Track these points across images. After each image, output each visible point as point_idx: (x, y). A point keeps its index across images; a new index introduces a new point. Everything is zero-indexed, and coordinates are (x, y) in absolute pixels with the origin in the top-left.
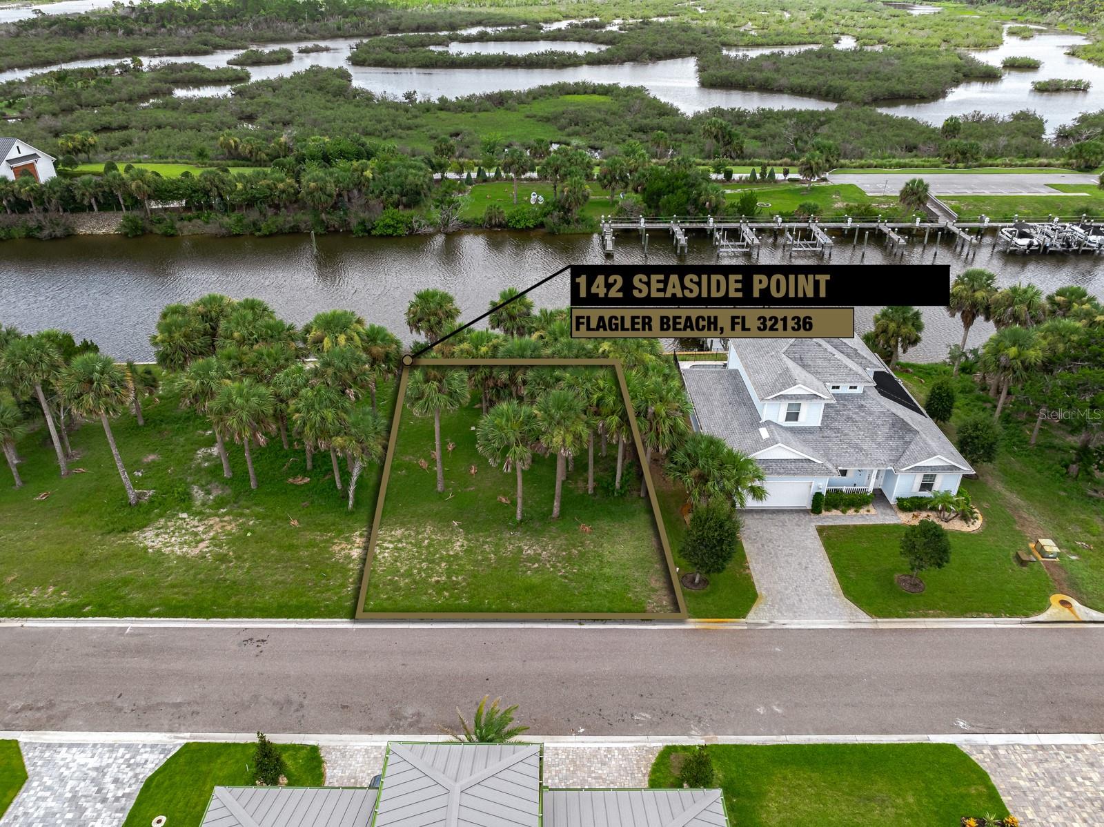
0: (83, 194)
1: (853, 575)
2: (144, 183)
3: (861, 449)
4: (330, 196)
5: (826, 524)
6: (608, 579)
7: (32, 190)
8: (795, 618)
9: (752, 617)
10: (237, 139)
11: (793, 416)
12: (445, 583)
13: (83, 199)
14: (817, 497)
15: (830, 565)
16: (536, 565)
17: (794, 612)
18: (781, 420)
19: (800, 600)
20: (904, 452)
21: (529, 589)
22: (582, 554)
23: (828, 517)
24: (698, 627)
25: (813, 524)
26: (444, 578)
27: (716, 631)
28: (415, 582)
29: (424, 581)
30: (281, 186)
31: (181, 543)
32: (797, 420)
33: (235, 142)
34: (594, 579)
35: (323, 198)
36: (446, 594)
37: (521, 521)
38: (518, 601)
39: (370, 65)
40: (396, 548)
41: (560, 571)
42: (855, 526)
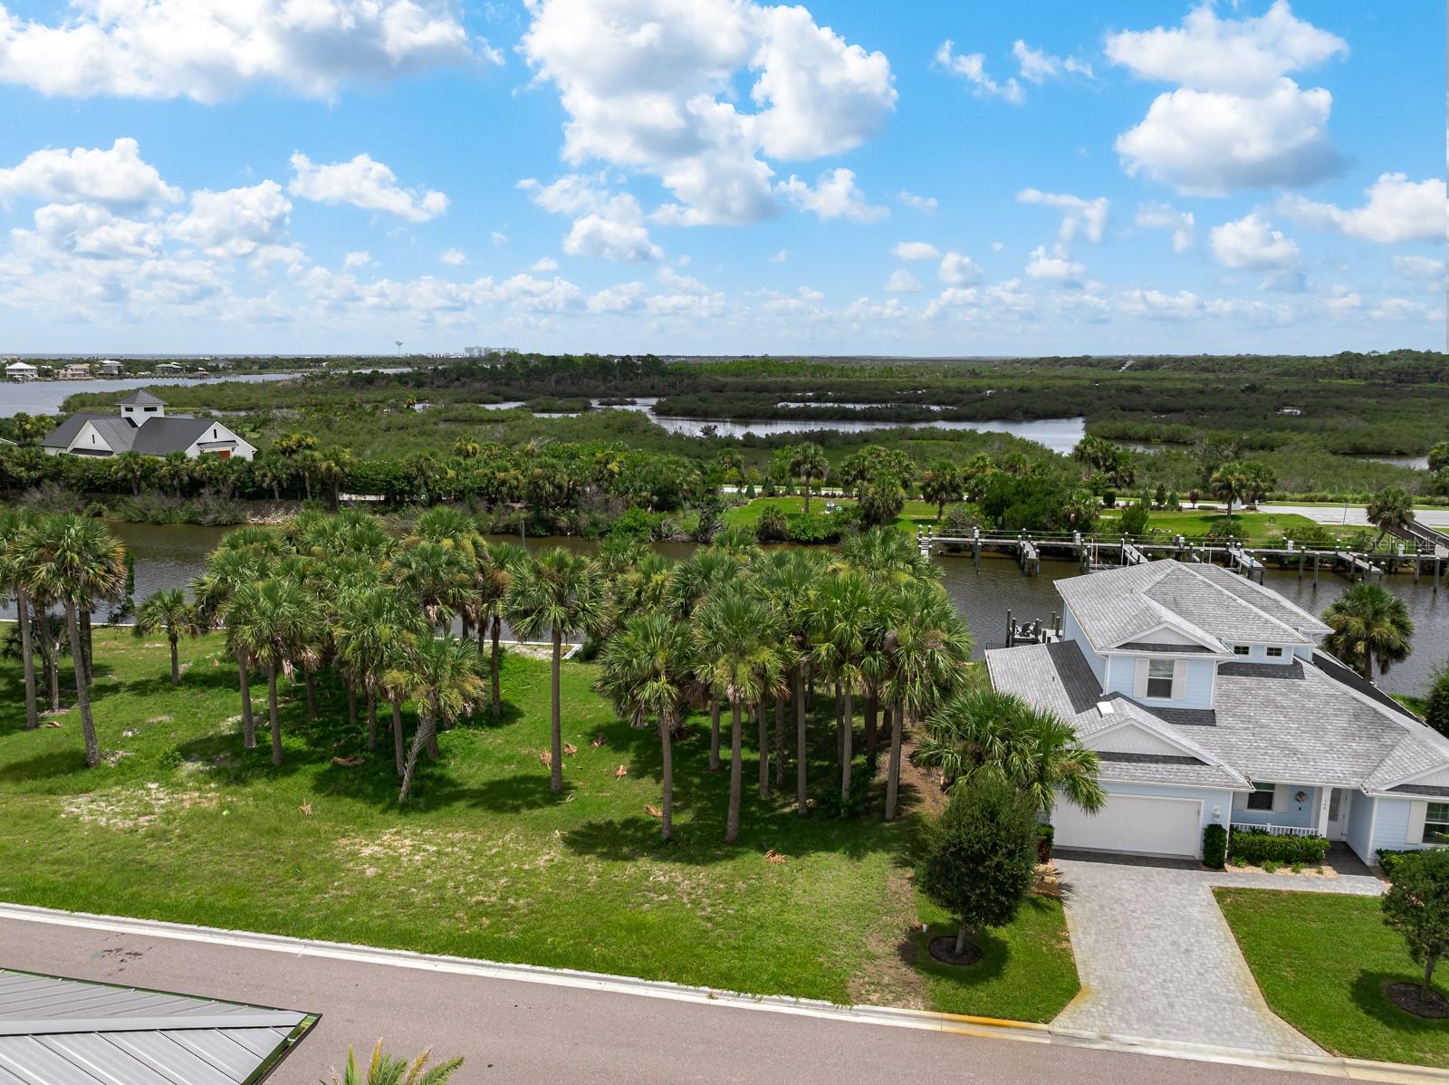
0: (265, 475)
1: (1288, 974)
2: (337, 464)
3: (1295, 752)
4: (560, 487)
5: (1231, 885)
6: (787, 930)
7: (209, 468)
8: (1158, 1034)
9: (1062, 1023)
10: (476, 445)
11: (1160, 687)
12: (493, 905)
13: (263, 481)
14: (1213, 833)
15: (1238, 952)
16: (665, 897)
17: (1154, 1022)
18: (1141, 692)
19: (1171, 1005)
20: (1382, 761)
21: (637, 928)
22: (752, 891)
23: (1236, 875)
24: (946, 1028)
25: (1206, 884)
26: (493, 899)
27: (983, 1039)
28: (442, 899)
29: (460, 901)
30: (501, 475)
31: (116, 814)
32: (1168, 695)
33: (474, 448)
34: (762, 926)
35: (549, 488)
36: (486, 921)
37: (669, 840)
38: (607, 946)
39: (676, 415)
40: (439, 853)
41: (704, 909)
42: (1293, 894)
